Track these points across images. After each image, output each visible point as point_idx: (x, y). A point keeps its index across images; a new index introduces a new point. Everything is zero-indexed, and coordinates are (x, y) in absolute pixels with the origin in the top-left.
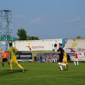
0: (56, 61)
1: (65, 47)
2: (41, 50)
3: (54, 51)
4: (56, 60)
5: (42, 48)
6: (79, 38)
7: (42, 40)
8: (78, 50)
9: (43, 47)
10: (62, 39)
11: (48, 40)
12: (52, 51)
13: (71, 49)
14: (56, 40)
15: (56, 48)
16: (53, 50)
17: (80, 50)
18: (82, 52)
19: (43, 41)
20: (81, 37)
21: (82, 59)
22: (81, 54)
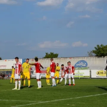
2: (4, 69)
7: (4, 60)
10: (22, 59)
11: (9, 60)
19: (6, 61)
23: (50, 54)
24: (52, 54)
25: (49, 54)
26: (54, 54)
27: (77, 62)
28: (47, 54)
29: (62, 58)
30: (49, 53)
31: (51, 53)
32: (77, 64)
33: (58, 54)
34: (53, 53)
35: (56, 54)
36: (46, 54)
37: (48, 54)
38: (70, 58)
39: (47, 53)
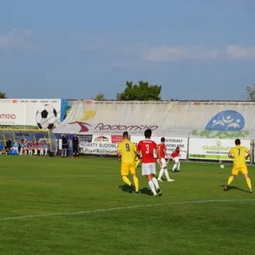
0: (44, 152)
1: (67, 118)
2: (8, 124)
3: (41, 127)
4: (46, 150)
5: (10, 120)
6: (100, 98)
7: (12, 100)
8: (98, 128)
9: (12, 117)
10: (60, 100)
11: (25, 100)
12: (36, 128)
13: (80, 123)
14: (47, 102)
15: (45, 119)
16: (39, 124)
17: (102, 127)
18: (107, 132)
19: (14, 102)
20: (105, 97)
21: (108, 149)
22: (104, 138)
23: (138, 85)
24: (144, 86)
25: (136, 87)
26: (149, 86)
27: (215, 114)
28: (129, 85)
29: (172, 100)
30: (136, 83)
31: (141, 83)
32: (214, 121)
33: (160, 88)
34: (147, 84)
35: (156, 87)
36: (126, 86)
37: (133, 85)
38: (195, 104)
39: (129, 82)
